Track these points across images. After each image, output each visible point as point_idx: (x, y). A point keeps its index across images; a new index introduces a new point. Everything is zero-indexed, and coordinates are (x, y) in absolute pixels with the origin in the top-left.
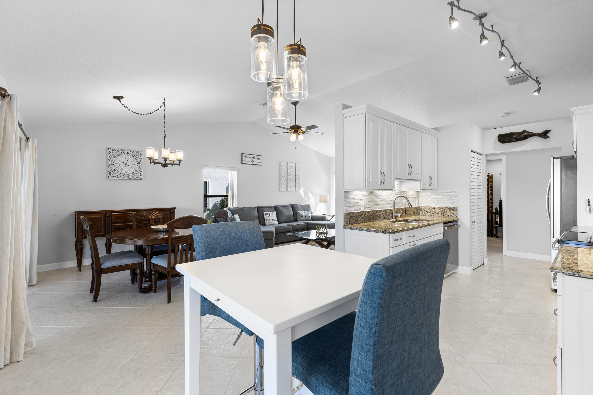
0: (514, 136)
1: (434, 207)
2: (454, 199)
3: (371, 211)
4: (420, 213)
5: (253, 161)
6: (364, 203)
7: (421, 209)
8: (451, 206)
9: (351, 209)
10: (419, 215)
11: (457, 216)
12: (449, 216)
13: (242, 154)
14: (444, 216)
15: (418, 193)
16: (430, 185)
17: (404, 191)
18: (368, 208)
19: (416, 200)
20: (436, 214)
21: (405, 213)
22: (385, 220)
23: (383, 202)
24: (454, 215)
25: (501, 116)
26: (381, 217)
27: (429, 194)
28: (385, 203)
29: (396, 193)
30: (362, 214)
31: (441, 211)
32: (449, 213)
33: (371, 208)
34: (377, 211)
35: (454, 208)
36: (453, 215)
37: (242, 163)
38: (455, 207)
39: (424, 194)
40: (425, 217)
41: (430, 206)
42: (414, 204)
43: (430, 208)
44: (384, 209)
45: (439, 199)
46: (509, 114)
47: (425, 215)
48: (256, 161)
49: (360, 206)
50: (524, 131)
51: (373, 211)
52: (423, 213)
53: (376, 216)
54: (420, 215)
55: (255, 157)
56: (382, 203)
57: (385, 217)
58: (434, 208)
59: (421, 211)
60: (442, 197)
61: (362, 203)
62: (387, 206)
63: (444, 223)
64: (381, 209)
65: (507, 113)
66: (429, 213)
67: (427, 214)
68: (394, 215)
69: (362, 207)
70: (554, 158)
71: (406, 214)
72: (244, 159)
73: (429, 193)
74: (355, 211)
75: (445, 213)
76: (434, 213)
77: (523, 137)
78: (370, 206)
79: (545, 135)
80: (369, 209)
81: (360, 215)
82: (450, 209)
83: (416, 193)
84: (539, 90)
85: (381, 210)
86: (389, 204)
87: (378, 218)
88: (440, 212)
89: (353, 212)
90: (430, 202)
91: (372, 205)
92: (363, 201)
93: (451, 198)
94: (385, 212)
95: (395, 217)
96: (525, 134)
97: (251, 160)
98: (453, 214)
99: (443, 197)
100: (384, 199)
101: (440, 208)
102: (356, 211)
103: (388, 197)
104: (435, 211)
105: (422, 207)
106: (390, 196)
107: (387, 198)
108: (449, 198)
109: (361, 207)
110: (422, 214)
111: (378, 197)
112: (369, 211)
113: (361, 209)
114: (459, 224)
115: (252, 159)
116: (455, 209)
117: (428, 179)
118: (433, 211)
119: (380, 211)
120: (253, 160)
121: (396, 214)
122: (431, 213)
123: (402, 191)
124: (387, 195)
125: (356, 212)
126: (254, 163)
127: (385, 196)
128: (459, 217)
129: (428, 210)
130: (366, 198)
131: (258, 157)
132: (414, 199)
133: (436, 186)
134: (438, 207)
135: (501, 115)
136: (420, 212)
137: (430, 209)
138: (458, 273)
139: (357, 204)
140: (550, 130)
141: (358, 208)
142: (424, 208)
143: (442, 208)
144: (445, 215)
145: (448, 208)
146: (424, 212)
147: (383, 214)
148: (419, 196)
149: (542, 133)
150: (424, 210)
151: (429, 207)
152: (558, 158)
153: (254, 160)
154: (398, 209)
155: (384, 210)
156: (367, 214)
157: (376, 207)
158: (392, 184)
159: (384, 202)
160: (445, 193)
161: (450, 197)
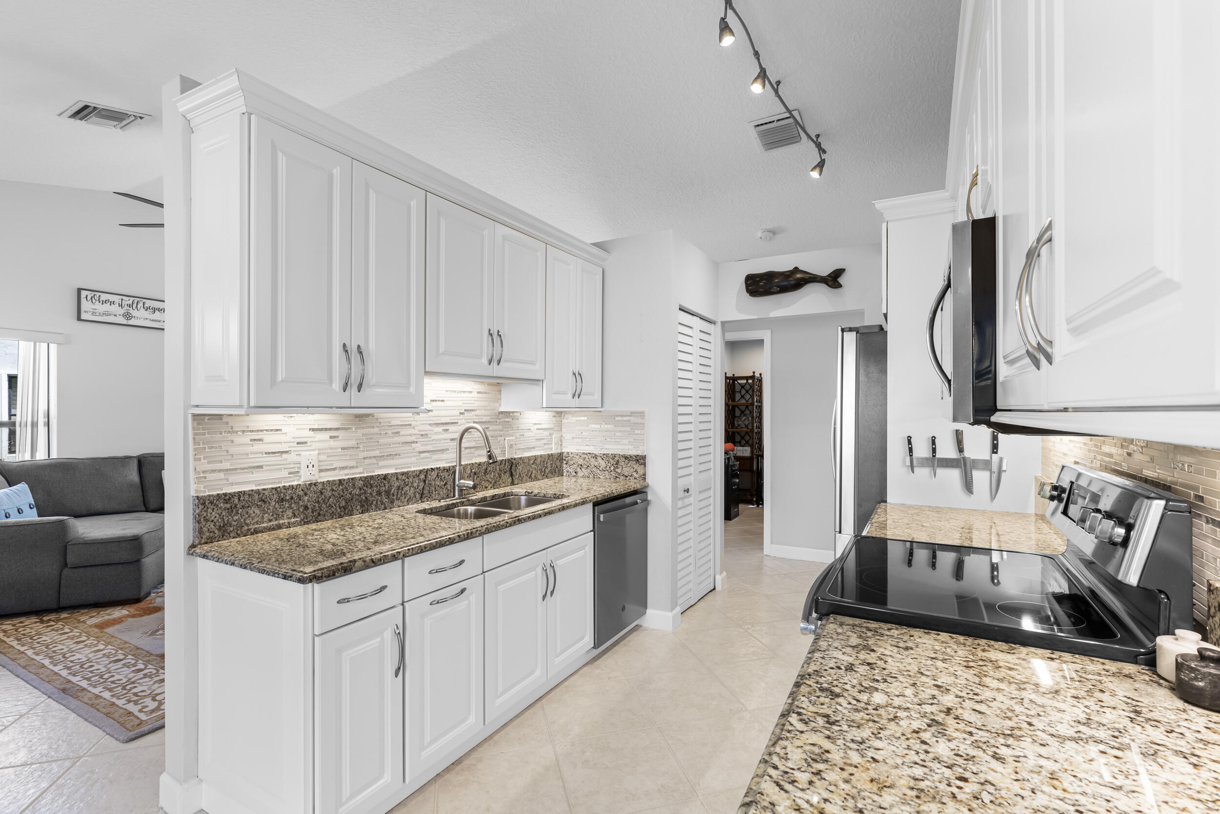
0: (776, 281)
1: (594, 452)
2: (638, 432)
3: (352, 479)
4: (564, 471)
5: (128, 316)
6: (317, 452)
7: (567, 459)
8: (633, 452)
9: (233, 478)
10: (562, 475)
11: (644, 477)
12: (626, 477)
13: (79, 290)
14: (617, 477)
15: (560, 417)
16: (577, 395)
17: (509, 413)
18: (343, 468)
19: (551, 435)
20: (599, 472)
21: (508, 474)
22: (422, 502)
23: (419, 447)
24: (637, 476)
25: (760, 236)
26: (406, 494)
27: (586, 418)
28: (430, 448)
29: (475, 417)
30: (301, 493)
31: (609, 464)
32: (628, 469)
33: (360, 470)
34: (385, 477)
35: (638, 455)
36: (634, 474)
37: (79, 318)
38: (640, 454)
39: (574, 418)
40: (574, 479)
41: (586, 452)
42: (546, 446)
43: (585, 456)
44: (421, 468)
45: (606, 431)
46: (773, 232)
47: (575, 474)
48: (141, 316)
49: (298, 465)
50: (796, 270)
51: (366, 478)
52: (571, 470)
53: (379, 493)
54: (565, 474)
55: (141, 305)
56: (414, 449)
57: (426, 492)
58: (595, 457)
59: (566, 464)
60: (611, 427)
61: (303, 453)
62: (435, 457)
63: (596, 504)
64: (405, 470)
65: (769, 231)
66: (583, 470)
67: (580, 474)
68: (457, 483)
69: (303, 466)
70: (843, 330)
71: (512, 475)
72: (86, 305)
73: (585, 416)
74: (259, 485)
75: (619, 471)
76: (595, 469)
77: (793, 282)
78: (353, 463)
79: (833, 280)
80: (346, 471)
81: (292, 498)
82: (629, 460)
83: (553, 416)
84: (821, 165)
85: (403, 474)
86: (448, 449)
87: (388, 498)
88: (608, 468)
89: (254, 488)
90: (588, 439)
91: (364, 458)
92: (313, 448)
93: (631, 429)
94: (422, 477)
95: (461, 491)
96: (799, 276)
97: (122, 311)
98: (636, 471)
99: (615, 426)
100: (422, 435)
101: (607, 455)
102: (264, 484)
103: (440, 429)
104: (596, 464)
105: (568, 453)
106: (451, 428)
107: (437, 433)
108: (629, 429)
109: (300, 468)
110: (567, 472)
111: (396, 431)
112: (340, 480)
113: (300, 476)
114: (649, 498)
115: (126, 308)
116: (641, 460)
117: (571, 378)
118: (592, 464)
119: (400, 477)
120: (131, 311)
121: (462, 481)
122: (589, 471)
123: (502, 413)
124: (437, 424)
125: (264, 489)
126: (132, 322)
127: (429, 428)
128: (649, 480)
129: (581, 462)
130: (331, 437)
131: (148, 303)
132: (546, 433)
133: (598, 396)
134: (604, 454)
135: (759, 234)
136: (565, 466)
137: (587, 459)
138: (645, 630)
139: (280, 458)
140: (844, 270)
141: (285, 473)
142: (572, 455)
143: (611, 457)
144: (619, 474)
145: (626, 458)
146: (573, 467)
147: (415, 485)
148: (564, 423)
149: (829, 275)
150: (572, 462)
151: (584, 453)
152: (851, 330)
153: (134, 313)
154: (480, 464)
155: (421, 471)
156: (333, 490)
157: (381, 463)
158: (412, 389)
159: (422, 445)
160: (620, 416)
161: (629, 426)
